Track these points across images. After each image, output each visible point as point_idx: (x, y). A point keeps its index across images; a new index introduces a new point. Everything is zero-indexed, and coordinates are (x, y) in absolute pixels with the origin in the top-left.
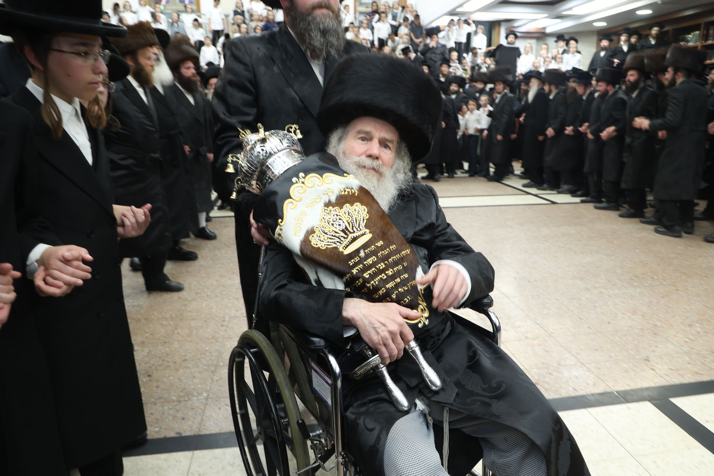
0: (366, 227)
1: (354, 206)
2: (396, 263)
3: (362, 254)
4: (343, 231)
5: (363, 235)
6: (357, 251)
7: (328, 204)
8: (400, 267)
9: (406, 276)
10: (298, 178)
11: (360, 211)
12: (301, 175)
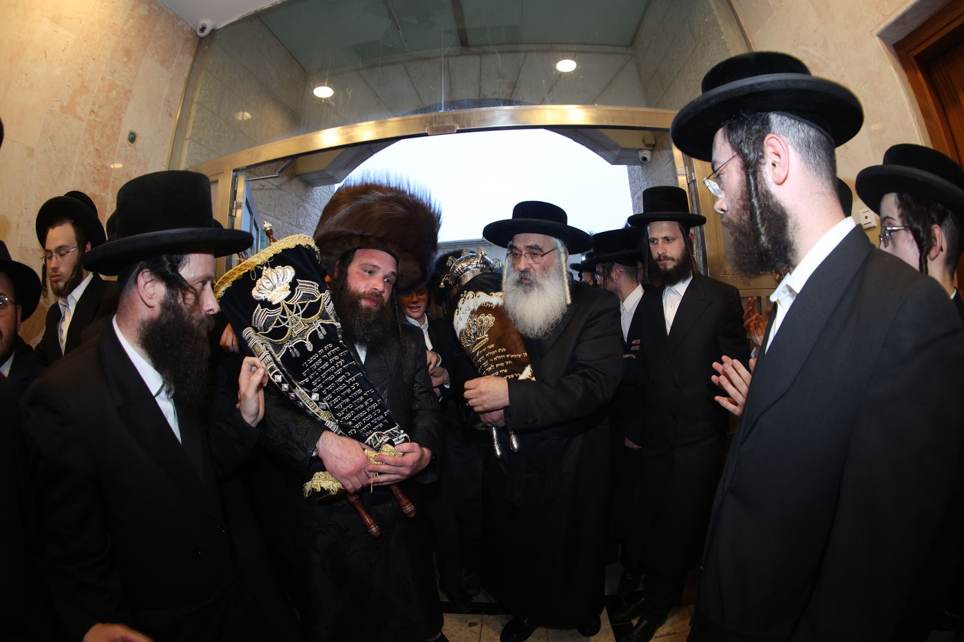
0: (487, 333)
1: (487, 316)
2: (499, 361)
3: (478, 354)
4: (474, 334)
5: (483, 339)
6: (477, 351)
7: (473, 312)
8: (502, 364)
9: (506, 371)
10: (463, 294)
11: (489, 320)
12: (465, 291)
